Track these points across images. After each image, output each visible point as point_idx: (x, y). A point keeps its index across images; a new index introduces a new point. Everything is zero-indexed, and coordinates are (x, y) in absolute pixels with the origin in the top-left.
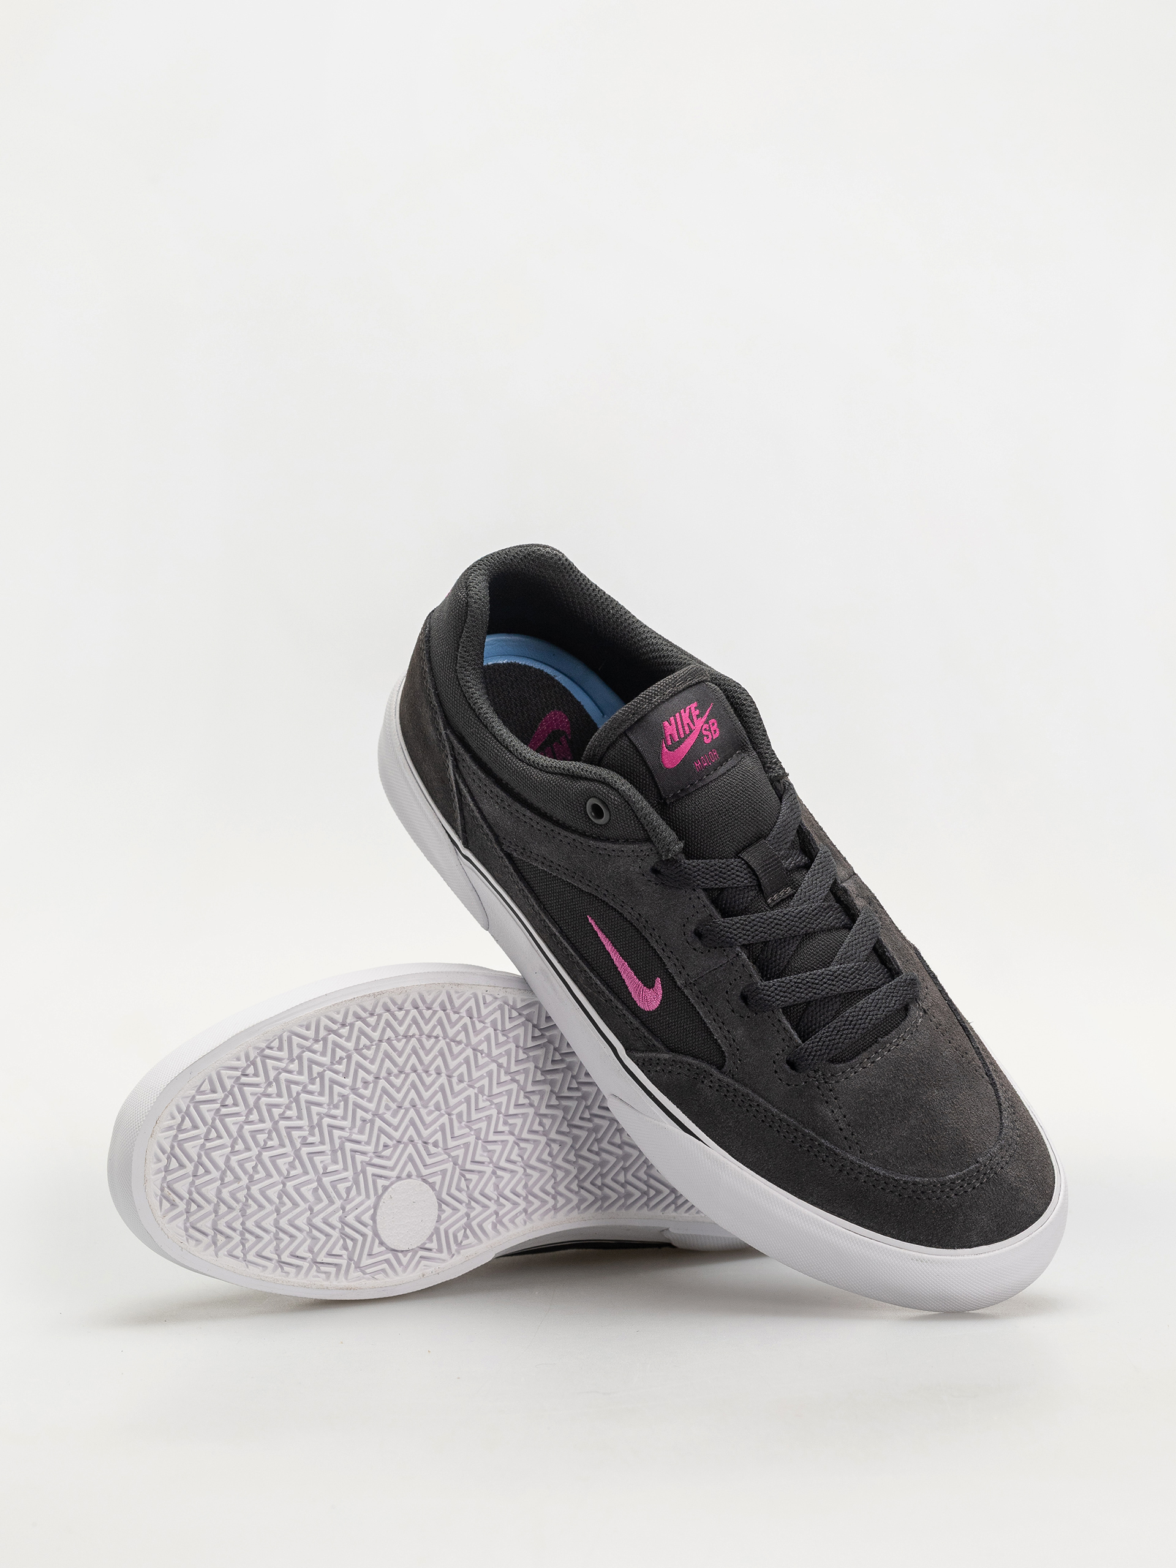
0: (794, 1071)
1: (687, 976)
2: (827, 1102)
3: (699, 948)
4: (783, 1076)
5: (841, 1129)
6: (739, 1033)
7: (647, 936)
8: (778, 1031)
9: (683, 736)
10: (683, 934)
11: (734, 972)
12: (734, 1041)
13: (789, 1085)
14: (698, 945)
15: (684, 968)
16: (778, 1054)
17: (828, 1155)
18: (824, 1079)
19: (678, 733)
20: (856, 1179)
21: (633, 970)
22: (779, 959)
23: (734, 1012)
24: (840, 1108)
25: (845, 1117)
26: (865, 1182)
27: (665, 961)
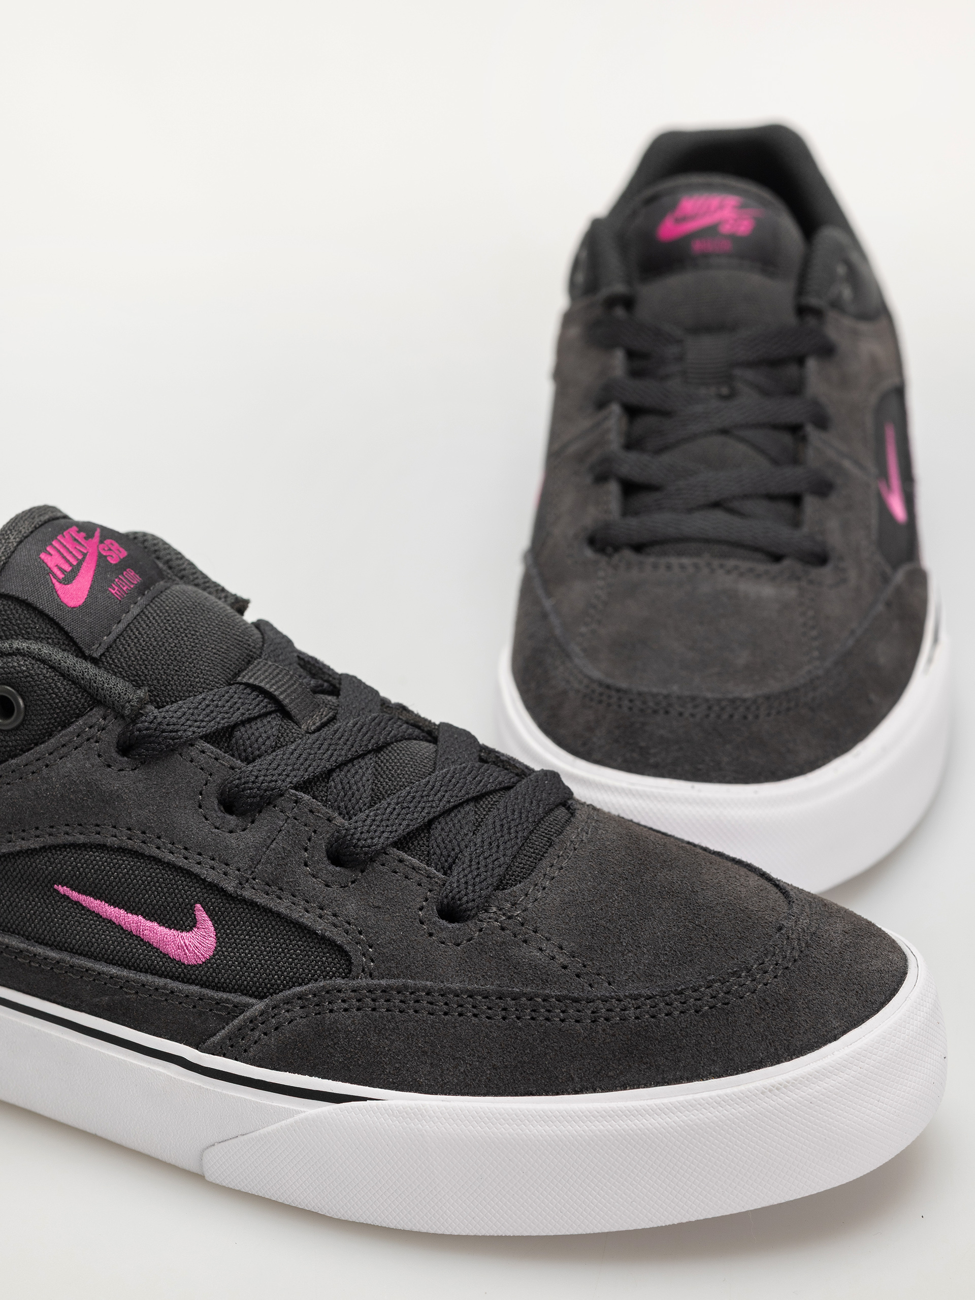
0: (456, 924)
1: (237, 872)
2: (525, 941)
3: (237, 825)
4: (444, 935)
5: (565, 967)
6: (351, 908)
7: (155, 852)
8: (406, 877)
9: (75, 563)
10: (204, 819)
11: (303, 828)
12: (349, 924)
13: (458, 945)
14: (232, 820)
15: (227, 864)
16: (421, 909)
17: (564, 1008)
18: (504, 915)
19: (67, 561)
20: (623, 1019)
21: (156, 920)
22: (358, 790)
23: (328, 886)
24: (548, 940)
25: (561, 948)
26: (637, 1018)
27: (196, 869)
